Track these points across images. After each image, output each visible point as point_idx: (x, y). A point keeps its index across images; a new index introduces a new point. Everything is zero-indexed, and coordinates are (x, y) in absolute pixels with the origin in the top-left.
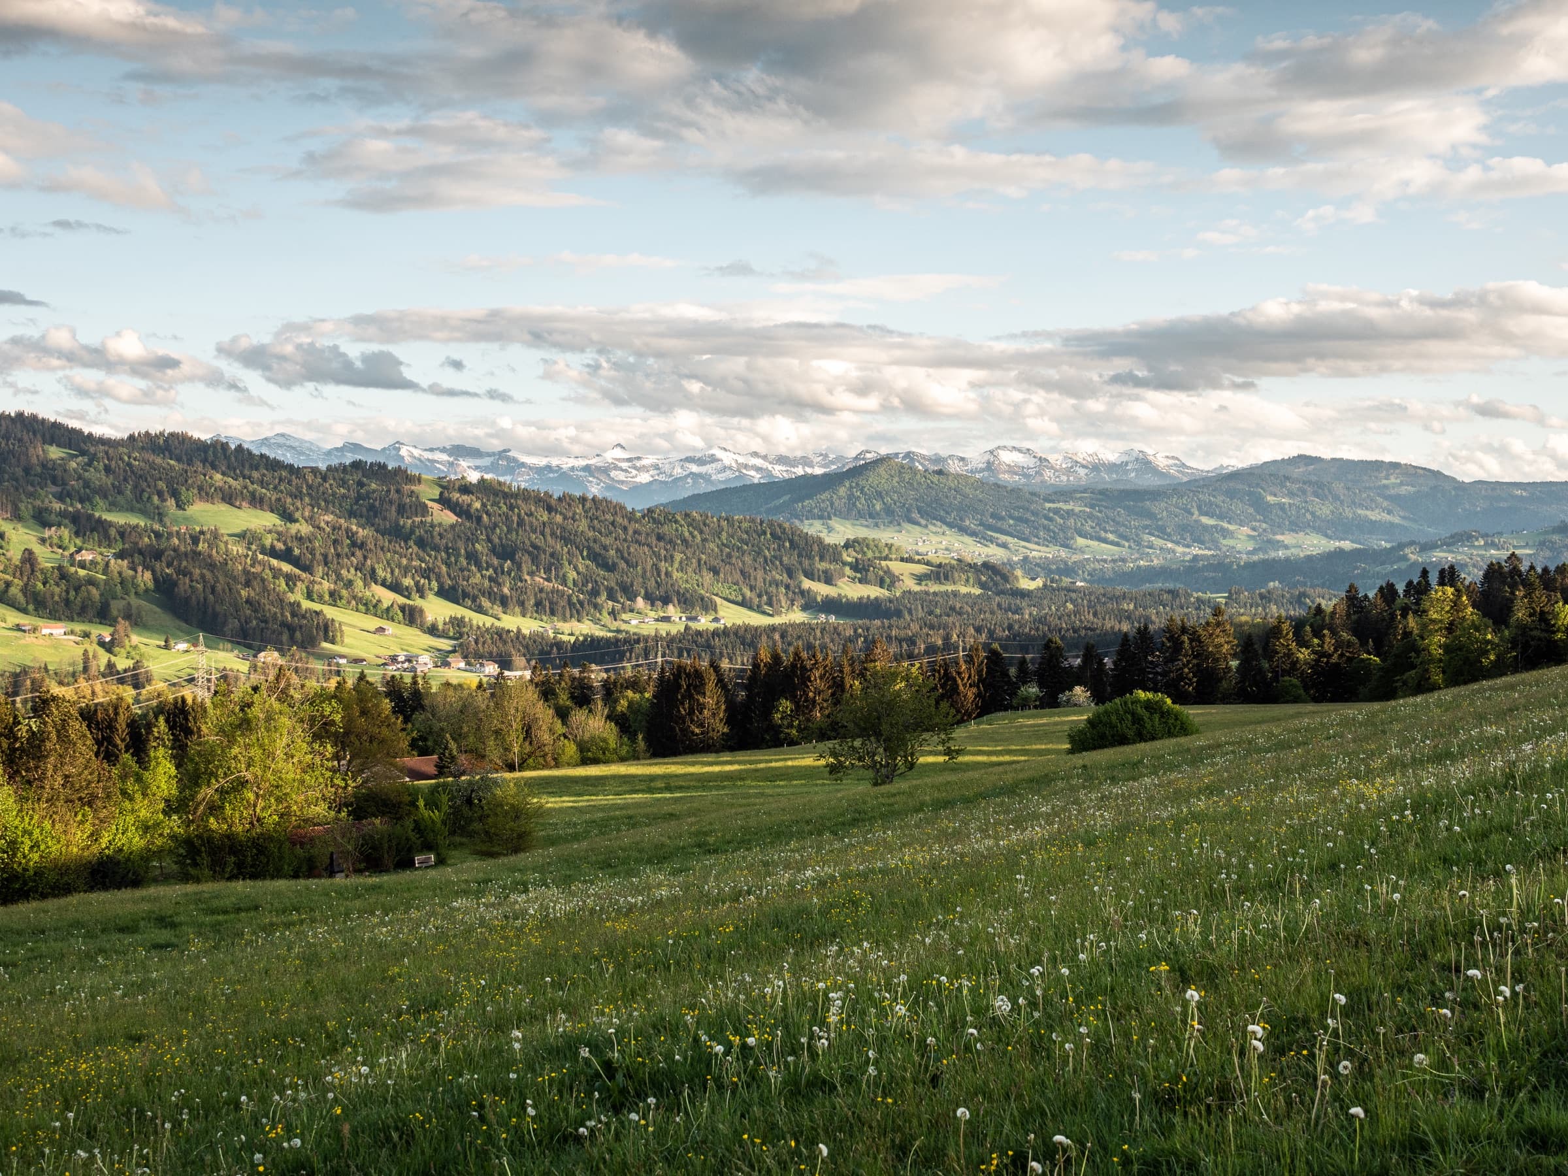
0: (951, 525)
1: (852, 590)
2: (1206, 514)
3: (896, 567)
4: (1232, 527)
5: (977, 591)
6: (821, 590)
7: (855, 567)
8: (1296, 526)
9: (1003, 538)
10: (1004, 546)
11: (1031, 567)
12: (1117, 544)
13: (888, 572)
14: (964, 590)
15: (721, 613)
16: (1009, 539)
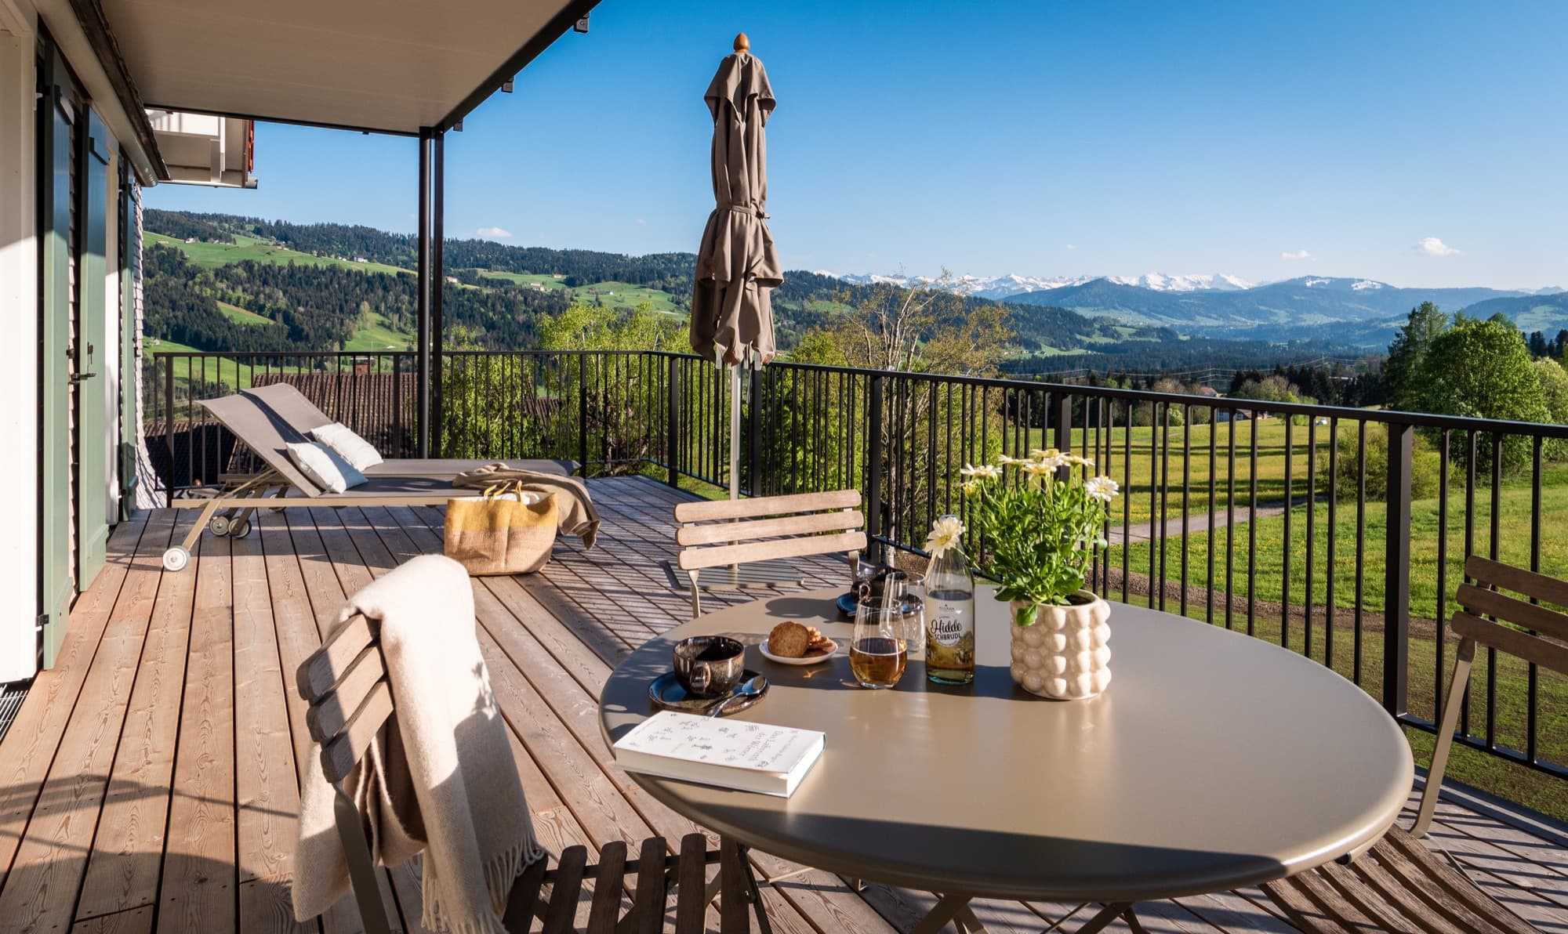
0: (1134, 310)
1: (1103, 341)
2: (1262, 305)
3: (1119, 329)
4: (1276, 311)
5: (1160, 341)
6: (1087, 340)
7: (1100, 330)
8: (1310, 310)
9: (1160, 316)
10: (1161, 319)
11: (1183, 329)
12: (1216, 319)
13: (1116, 331)
14: (1153, 340)
15: (1043, 350)
16: (1163, 317)
